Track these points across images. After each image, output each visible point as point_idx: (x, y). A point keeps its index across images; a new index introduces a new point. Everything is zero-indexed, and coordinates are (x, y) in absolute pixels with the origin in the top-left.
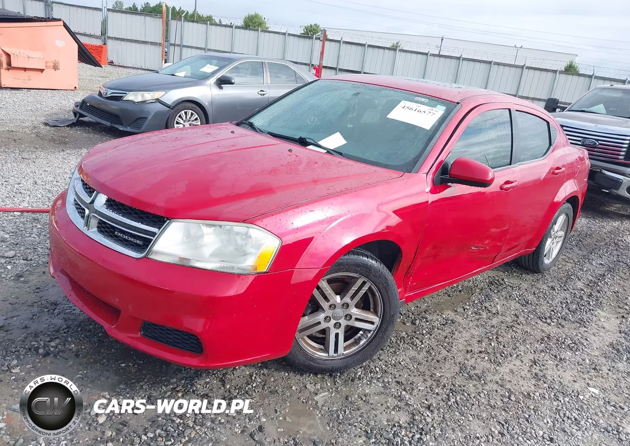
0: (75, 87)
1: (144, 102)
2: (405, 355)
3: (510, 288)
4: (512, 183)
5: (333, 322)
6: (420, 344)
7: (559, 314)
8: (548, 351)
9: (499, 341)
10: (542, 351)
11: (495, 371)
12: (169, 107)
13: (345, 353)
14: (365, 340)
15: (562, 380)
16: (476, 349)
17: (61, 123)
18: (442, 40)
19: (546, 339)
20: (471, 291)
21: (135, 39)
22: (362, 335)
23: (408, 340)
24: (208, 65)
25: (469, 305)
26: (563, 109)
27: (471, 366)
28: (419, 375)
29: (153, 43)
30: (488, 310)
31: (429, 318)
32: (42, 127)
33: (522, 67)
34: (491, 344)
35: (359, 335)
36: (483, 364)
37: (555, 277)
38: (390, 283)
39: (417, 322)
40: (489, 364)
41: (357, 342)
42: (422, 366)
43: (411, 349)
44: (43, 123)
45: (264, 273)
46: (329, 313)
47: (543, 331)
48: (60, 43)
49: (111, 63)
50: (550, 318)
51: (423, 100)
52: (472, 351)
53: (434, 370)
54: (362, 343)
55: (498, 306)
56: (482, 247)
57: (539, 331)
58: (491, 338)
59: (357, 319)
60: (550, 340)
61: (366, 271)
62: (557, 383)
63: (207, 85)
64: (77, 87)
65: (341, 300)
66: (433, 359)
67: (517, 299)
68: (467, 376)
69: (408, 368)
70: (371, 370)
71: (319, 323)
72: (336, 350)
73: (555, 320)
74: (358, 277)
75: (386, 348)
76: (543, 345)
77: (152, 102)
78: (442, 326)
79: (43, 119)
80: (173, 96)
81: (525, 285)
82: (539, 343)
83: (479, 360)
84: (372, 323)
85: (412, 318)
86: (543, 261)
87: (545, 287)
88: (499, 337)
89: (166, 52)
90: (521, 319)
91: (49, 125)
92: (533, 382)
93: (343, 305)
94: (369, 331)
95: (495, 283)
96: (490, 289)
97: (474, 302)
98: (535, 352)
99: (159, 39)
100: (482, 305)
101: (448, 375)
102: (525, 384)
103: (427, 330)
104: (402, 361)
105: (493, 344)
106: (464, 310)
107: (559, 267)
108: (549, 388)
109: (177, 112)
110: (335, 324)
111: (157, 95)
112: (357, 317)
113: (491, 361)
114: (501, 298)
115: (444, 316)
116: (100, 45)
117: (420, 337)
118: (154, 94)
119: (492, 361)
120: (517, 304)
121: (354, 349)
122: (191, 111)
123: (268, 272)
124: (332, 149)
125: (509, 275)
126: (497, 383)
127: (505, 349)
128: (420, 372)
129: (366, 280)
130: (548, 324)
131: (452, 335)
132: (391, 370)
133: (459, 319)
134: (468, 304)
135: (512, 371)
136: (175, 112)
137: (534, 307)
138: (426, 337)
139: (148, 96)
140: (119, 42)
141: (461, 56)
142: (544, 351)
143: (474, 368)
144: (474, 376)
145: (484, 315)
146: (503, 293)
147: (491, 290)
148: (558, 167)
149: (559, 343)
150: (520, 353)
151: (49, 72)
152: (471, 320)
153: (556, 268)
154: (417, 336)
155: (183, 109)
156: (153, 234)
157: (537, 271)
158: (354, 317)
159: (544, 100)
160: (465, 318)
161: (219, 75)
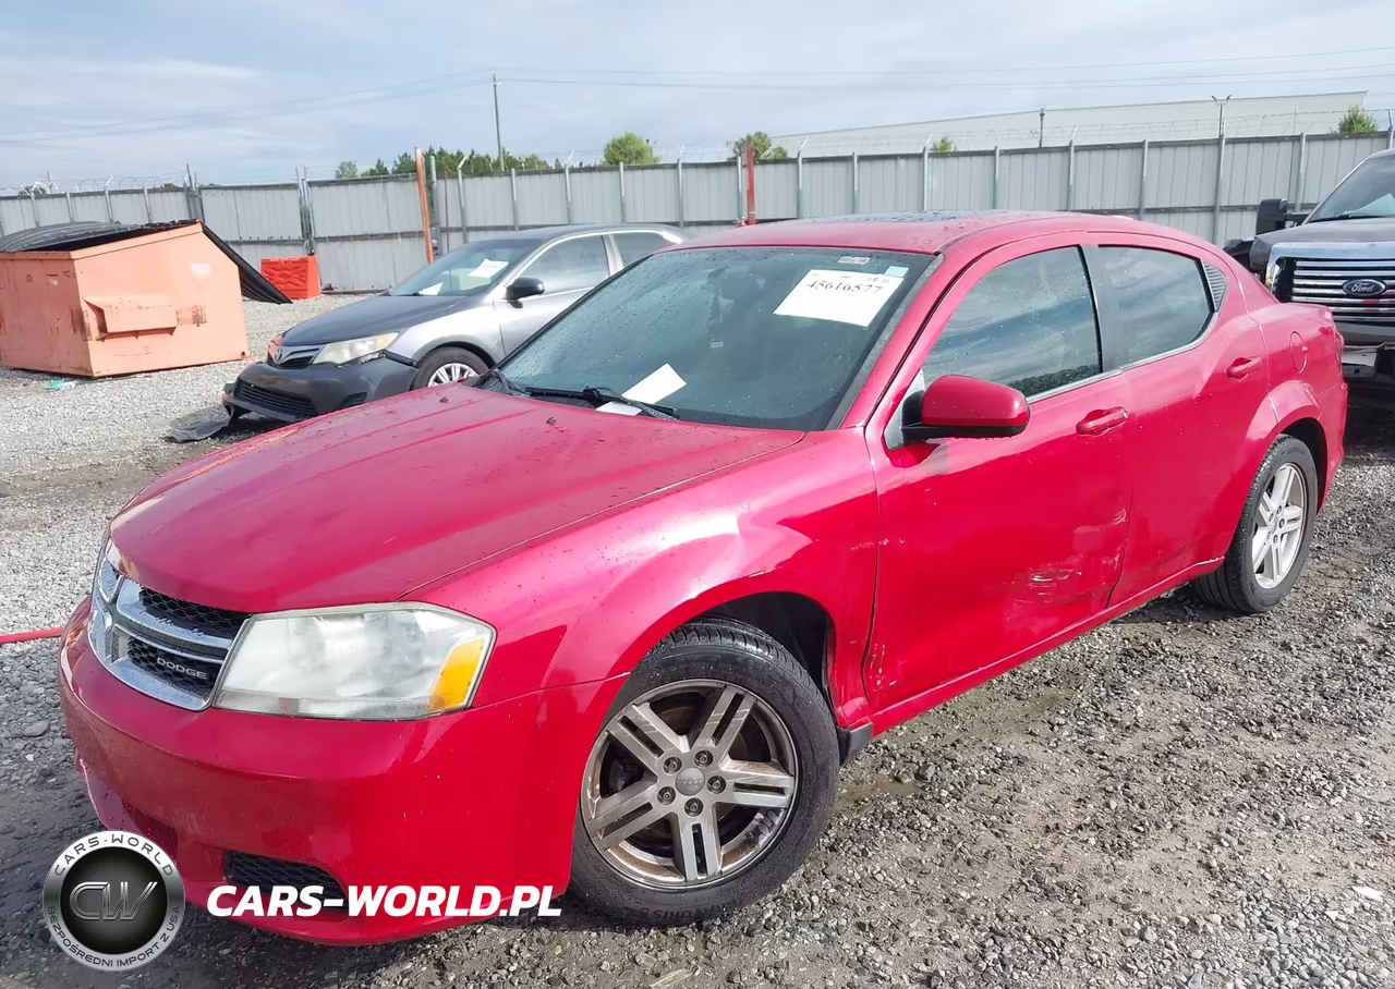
0: (243, 354)
1: (354, 362)
2: (890, 857)
3: (1174, 659)
4: (1108, 413)
5: (681, 800)
6: (929, 825)
7: (1295, 709)
8: (1256, 806)
9: (1132, 794)
10: (1241, 807)
11: (1111, 870)
12: (411, 364)
13: (723, 870)
14: (769, 835)
15: (1285, 877)
16: (1069, 821)
17: (199, 433)
18: (1042, 115)
19: (1254, 775)
20: (1073, 678)
21: (369, 232)
22: (762, 822)
23: (901, 820)
24: (486, 261)
25: (1066, 716)
26: (1299, 220)
27: (1052, 865)
28: (917, 903)
29: (406, 235)
30: (1112, 721)
31: (960, 758)
32: (163, 446)
33: (1218, 142)
34: (1108, 805)
35: (754, 823)
36: (1083, 856)
37: (1294, 617)
38: (800, 692)
39: (930, 773)
40: (1098, 856)
41: (750, 842)
42: (928, 878)
43: (905, 839)
44: (164, 438)
45: (465, 709)
46: (667, 779)
47: (1248, 756)
48: (200, 270)
49: (329, 290)
50: (1272, 720)
51: (857, 260)
52: (1057, 828)
53: (955, 886)
54: (763, 840)
55: (1139, 708)
56: (1067, 573)
57: (1238, 756)
58: (1111, 788)
59: (740, 787)
60: (1264, 776)
61: (737, 670)
62: (1271, 884)
63: (488, 304)
64: (247, 353)
65: (691, 747)
66: (956, 858)
67: (1189, 684)
68: (1039, 890)
69: (893, 889)
70: (799, 903)
71: (648, 807)
72: (702, 867)
73: (1284, 725)
74: (720, 686)
75: (845, 845)
76: (1245, 791)
77: (372, 360)
78: (991, 773)
79: (165, 431)
80: (416, 339)
81: (1212, 649)
82: (1235, 789)
83: (1074, 847)
84: (780, 791)
85: (918, 763)
86: (1254, 586)
87: (1266, 646)
88: (1131, 784)
89: (435, 248)
90: (1197, 733)
91: (176, 442)
92: (1210, 887)
93: (698, 756)
94: (776, 811)
95: (1138, 652)
96: (1124, 669)
97: (1079, 704)
98: (1221, 811)
99: (415, 222)
100: (1098, 709)
101: (990, 895)
102: (1187, 896)
103: (952, 788)
104: (880, 872)
105: (1113, 805)
106: (1052, 729)
107: (1309, 591)
108: (1249, 899)
109: (429, 372)
110: (689, 804)
111: (384, 341)
112: (738, 781)
113: (1103, 847)
114: (1150, 688)
115: (999, 750)
116: (302, 257)
117: (933, 807)
118: (375, 341)
119: (1108, 846)
120: (1190, 697)
121: (745, 858)
122: (458, 365)
123: (471, 707)
124: (652, 402)
125: (1176, 629)
126: (1113, 900)
127: (1143, 812)
128: (921, 895)
129: (741, 692)
130: (1266, 737)
131: (1012, 793)
132: (848, 897)
133: (1035, 752)
134: (1063, 712)
135: (1157, 869)
136: (425, 372)
137: (1231, 700)
138: (947, 805)
139: (365, 347)
140: (338, 244)
141: (1071, 143)
142: (1245, 807)
143: (1058, 869)
144: (1057, 888)
145: (1101, 734)
146: (1156, 676)
147: (1125, 671)
148: (1242, 359)
149: (1289, 781)
150: (1182, 817)
151: (185, 331)
152: (1066, 752)
153: (1299, 596)
154: (924, 806)
155: (442, 362)
156: (222, 653)
157: (1244, 609)
158: (730, 783)
159: (1254, 208)
160: (1051, 748)
161: (510, 280)
